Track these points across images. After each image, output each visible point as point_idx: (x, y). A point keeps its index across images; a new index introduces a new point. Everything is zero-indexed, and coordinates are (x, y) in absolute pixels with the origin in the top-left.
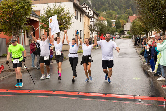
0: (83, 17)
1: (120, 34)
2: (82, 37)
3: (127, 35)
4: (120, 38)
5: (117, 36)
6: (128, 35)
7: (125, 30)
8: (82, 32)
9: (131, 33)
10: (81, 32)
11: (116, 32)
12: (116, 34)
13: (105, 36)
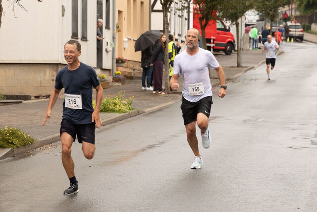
1: (309, 13)
2: (108, 27)
4: (307, 36)
11: (283, 6)
13: (228, 24)
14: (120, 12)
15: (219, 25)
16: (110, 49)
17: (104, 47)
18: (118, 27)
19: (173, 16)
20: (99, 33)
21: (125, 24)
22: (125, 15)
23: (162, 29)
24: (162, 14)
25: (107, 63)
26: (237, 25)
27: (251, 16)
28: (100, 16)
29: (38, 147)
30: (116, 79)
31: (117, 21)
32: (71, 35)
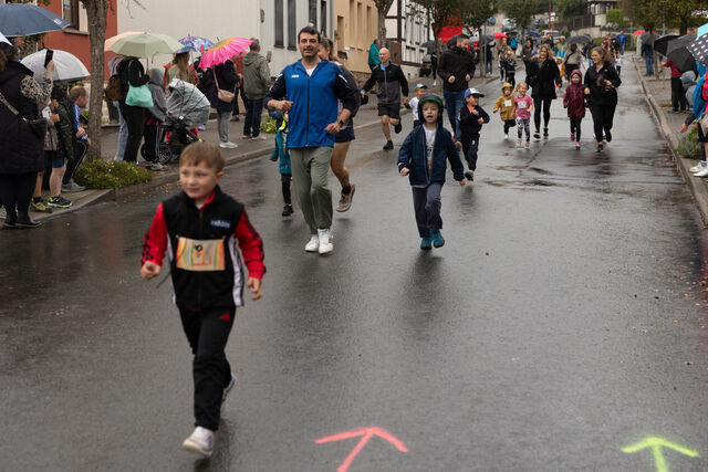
1: (569, 19)
3: (604, 29)
5: (546, 31)
6: (610, 29)
7: (596, 3)
8: (323, 2)
9: (625, 19)
11: (542, 12)
12: (546, 22)
13: (471, 29)
14: (340, 18)
18: (336, 35)
19: (409, 23)
21: (346, 31)
22: (346, 21)
23: (396, 37)
24: (396, 20)
26: (480, 31)
27: (502, 21)
29: (159, 186)
31: (335, 27)
32: (273, 43)
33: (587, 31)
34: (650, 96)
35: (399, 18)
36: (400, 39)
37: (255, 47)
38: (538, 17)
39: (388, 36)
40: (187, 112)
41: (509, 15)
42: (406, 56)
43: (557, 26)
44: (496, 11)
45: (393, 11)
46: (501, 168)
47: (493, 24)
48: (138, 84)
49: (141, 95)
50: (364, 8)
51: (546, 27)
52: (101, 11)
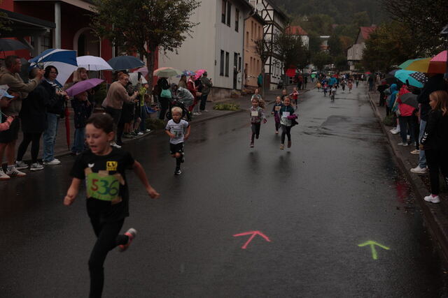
0: (245, 20)
1: (339, 67)
2: (240, 71)
6: (356, 72)
7: (350, 60)
8: (240, 58)
9: (362, 67)
10: (238, 56)
14: (246, 64)
15: (296, 71)
16: (241, 80)
17: (238, 80)
19: (274, 67)
20: (236, 73)
21: (249, 69)
22: (249, 66)
25: (239, 86)
26: (303, 71)
27: (312, 67)
28: (235, 64)
30: (243, 94)
32: (219, 73)
33: (347, 72)
34: (371, 99)
35: (270, 65)
36: (270, 73)
37: (205, 74)
38: (327, 66)
39: (266, 72)
40: (185, 100)
41: (315, 65)
42: (272, 80)
43: (334, 70)
44: (309, 63)
45: (268, 62)
46: (310, 127)
47: (308, 68)
48: (166, 89)
49: (167, 93)
50: (256, 60)
51: (329, 70)
52: (152, 60)
